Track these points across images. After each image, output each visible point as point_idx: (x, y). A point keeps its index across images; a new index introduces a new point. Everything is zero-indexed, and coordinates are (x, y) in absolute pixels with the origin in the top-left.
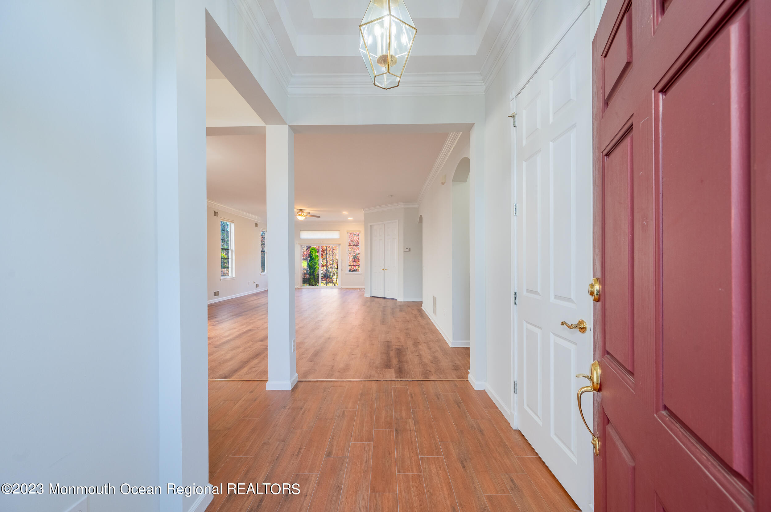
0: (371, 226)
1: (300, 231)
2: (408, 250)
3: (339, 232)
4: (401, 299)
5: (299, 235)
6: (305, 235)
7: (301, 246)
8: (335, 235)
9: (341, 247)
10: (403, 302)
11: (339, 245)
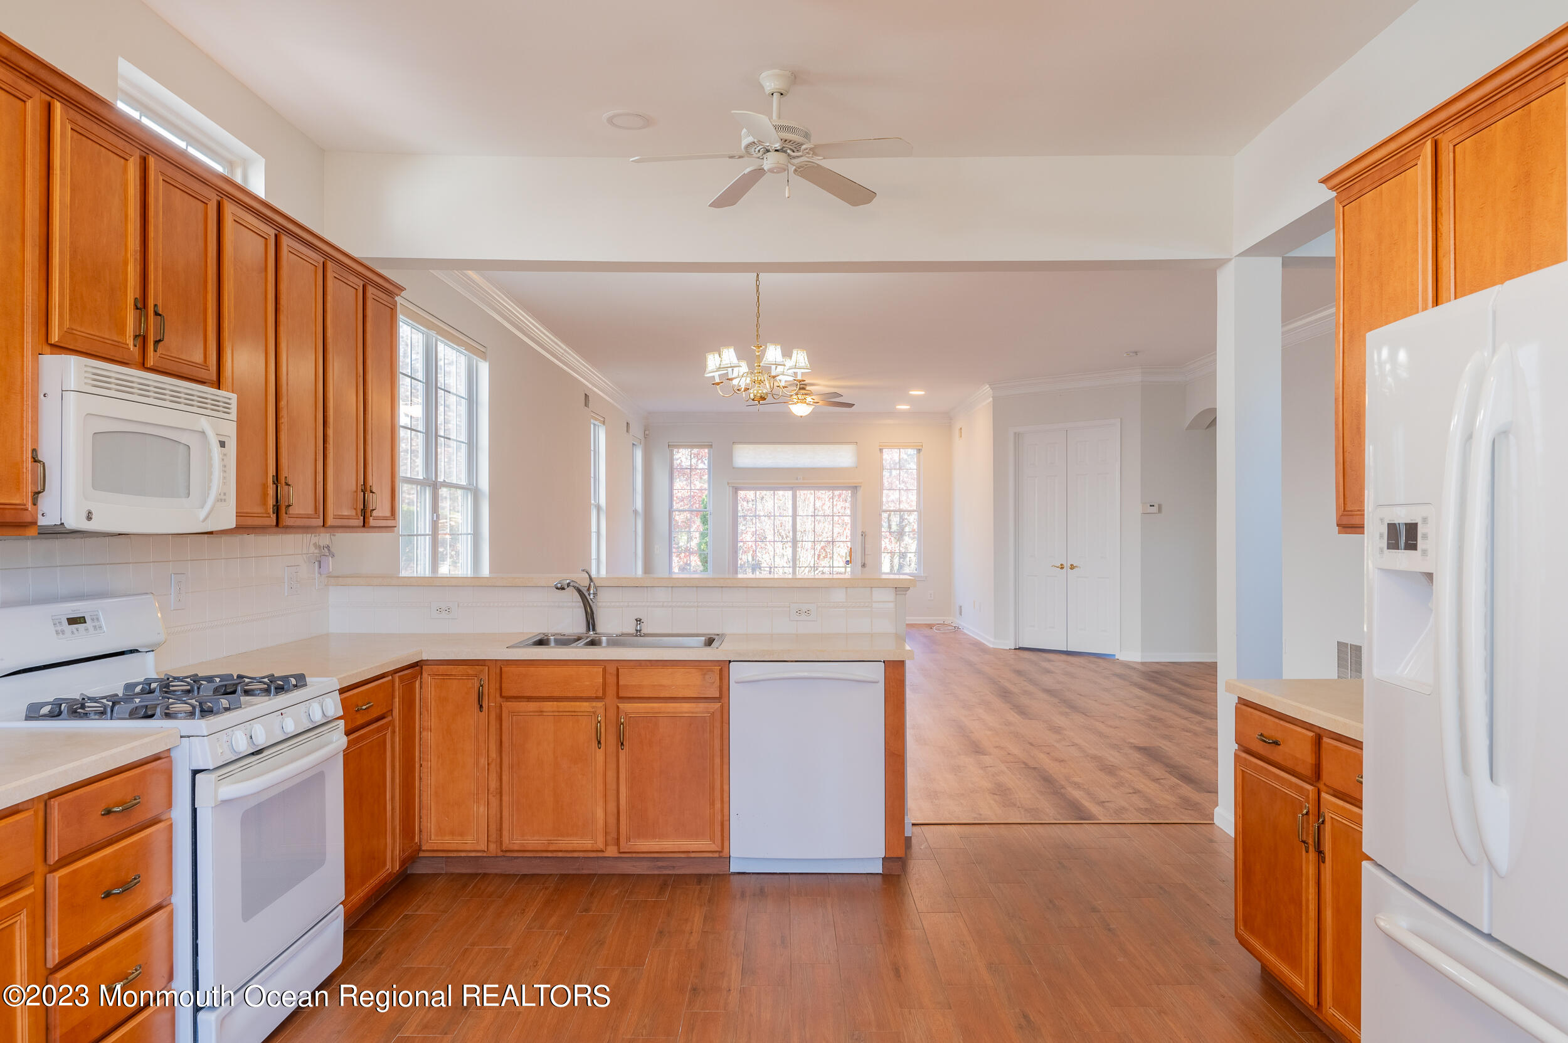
0: (1017, 436)
1: (735, 443)
2: (1155, 509)
3: (851, 447)
4: (1132, 654)
5: (729, 456)
6: (747, 456)
7: (736, 490)
8: (841, 457)
9: (860, 493)
10: (1143, 663)
11: (855, 488)
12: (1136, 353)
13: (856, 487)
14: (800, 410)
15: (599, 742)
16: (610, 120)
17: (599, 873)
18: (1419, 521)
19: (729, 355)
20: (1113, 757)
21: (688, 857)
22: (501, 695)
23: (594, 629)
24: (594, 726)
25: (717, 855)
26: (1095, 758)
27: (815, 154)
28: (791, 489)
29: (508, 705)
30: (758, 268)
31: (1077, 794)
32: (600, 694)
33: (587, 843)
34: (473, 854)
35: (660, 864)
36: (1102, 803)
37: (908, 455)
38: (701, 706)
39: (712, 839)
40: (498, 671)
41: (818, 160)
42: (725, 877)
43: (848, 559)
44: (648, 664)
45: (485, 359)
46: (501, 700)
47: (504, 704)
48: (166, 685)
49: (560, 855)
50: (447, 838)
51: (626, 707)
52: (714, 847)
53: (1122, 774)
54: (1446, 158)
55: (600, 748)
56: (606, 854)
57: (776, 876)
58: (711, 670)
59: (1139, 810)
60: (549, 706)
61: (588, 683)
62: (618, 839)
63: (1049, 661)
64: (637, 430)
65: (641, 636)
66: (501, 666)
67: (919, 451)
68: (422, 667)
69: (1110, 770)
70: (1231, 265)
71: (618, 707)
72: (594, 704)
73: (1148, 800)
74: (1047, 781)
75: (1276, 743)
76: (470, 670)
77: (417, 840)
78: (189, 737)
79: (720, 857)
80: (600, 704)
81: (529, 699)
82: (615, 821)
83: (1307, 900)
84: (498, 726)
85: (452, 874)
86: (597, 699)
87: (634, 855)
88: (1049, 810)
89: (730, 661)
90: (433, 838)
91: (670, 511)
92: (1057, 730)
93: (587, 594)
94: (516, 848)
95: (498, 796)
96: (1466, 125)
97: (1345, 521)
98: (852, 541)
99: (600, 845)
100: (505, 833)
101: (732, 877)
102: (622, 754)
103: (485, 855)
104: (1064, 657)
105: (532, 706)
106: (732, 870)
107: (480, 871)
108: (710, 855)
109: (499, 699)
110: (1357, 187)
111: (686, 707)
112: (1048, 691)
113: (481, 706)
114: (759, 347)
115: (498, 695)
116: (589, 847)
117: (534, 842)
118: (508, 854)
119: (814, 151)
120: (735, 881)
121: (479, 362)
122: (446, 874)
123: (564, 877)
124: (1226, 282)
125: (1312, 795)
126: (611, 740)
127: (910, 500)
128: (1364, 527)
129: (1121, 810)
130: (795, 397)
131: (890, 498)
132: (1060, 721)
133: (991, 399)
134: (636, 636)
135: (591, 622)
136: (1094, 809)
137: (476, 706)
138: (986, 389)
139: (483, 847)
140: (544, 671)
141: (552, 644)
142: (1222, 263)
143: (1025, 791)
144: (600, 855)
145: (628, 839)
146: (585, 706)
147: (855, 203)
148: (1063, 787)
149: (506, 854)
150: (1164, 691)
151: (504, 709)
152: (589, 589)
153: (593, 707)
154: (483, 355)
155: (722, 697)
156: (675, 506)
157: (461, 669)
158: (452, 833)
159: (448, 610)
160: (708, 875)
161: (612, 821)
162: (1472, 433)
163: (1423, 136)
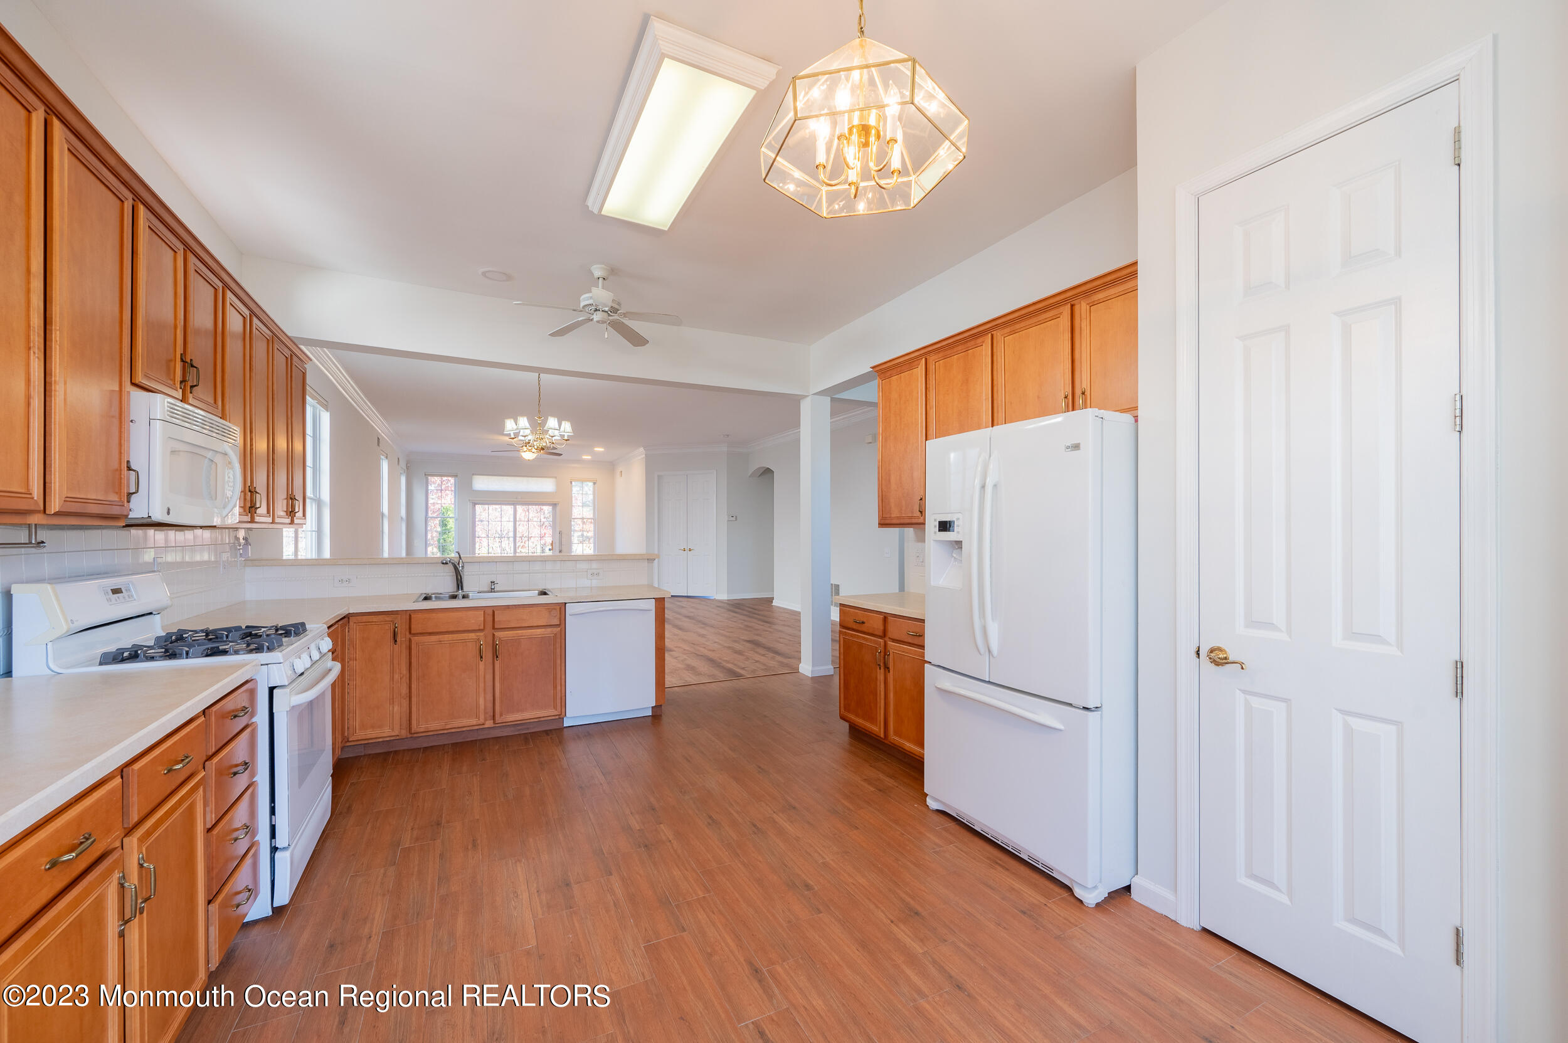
0: (659, 477)
1: (473, 474)
2: (734, 519)
3: (554, 480)
4: (723, 596)
5: (470, 483)
6: (482, 483)
7: (475, 504)
8: (546, 485)
9: (558, 508)
10: (728, 600)
11: (554, 505)
12: (728, 435)
13: (556, 504)
14: (528, 455)
15: (481, 657)
16: (484, 274)
17: (479, 738)
18: (954, 519)
19: (523, 422)
20: (738, 647)
21: (539, 721)
22: (410, 633)
23: (462, 589)
24: (478, 647)
25: (557, 717)
26: (729, 648)
27: (625, 317)
28: (513, 504)
29: (415, 639)
30: (540, 370)
31: (730, 666)
32: (482, 627)
33: (474, 721)
34: (388, 739)
35: (519, 728)
36: (743, 669)
37: (589, 487)
38: (549, 630)
39: (555, 708)
40: (408, 617)
41: (626, 321)
42: (562, 729)
43: (551, 548)
44: (514, 607)
45: (327, 410)
46: (410, 636)
47: (412, 638)
48: (180, 637)
49: (453, 730)
50: (369, 731)
51: (498, 634)
52: (556, 713)
53: (746, 654)
54: (931, 367)
55: (481, 661)
56: (486, 726)
57: (592, 725)
58: (555, 609)
59: (762, 670)
60: (446, 637)
61: (473, 621)
62: (494, 716)
63: (680, 602)
64: (403, 464)
65: (494, 592)
66: (409, 615)
67: (594, 483)
68: (349, 618)
69: (740, 653)
70: (809, 399)
71: (494, 635)
72: (478, 634)
73: (764, 665)
74: (712, 661)
75: (863, 623)
76: (387, 618)
77: (346, 734)
78: (267, 664)
79: (560, 718)
80: (482, 634)
81: (430, 634)
82: (491, 705)
83: (880, 691)
84: (408, 654)
85: (370, 755)
86: (480, 630)
87: (504, 724)
88: (721, 676)
89: (565, 603)
90: (357, 732)
91: (426, 518)
92: (703, 636)
93: (458, 566)
94: (422, 730)
95: (408, 699)
96: (941, 355)
97: (882, 522)
98: (553, 536)
99: (482, 721)
100: (414, 722)
101: (565, 730)
102: (497, 664)
103: (398, 738)
104: (686, 599)
105: (434, 638)
106: (565, 726)
107: (392, 750)
108: (553, 718)
109: (408, 636)
110: (889, 373)
111: (539, 631)
112: (688, 617)
113: (396, 641)
114: (540, 418)
115: (408, 633)
116: (475, 723)
117: (435, 725)
118: (415, 735)
119: (625, 315)
120: (566, 732)
121: (321, 412)
122: (365, 755)
123: (455, 745)
124: (806, 407)
125: (882, 644)
126: (488, 654)
127: (588, 513)
128: (925, 524)
129: (754, 671)
130: (524, 448)
131: (576, 512)
132: (703, 632)
133: (644, 456)
134: (491, 592)
135: (459, 584)
136: (742, 672)
137: (393, 641)
138: (642, 449)
139: (396, 733)
140: (441, 615)
141: (434, 599)
142: (805, 397)
143: (703, 667)
144: (481, 727)
145: (501, 715)
146: (473, 636)
147: (635, 345)
148: (720, 663)
149: (413, 735)
150: (745, 613)
151: (413, 642)
152: (458, 564)
153: (477, 636)
154: (326, 408)
155: (562, 624)
156: (430, 515)
157: (381, 617)
158: (373, 727)
159: (349, 581)
160: (551, 730)
161: (490, 705)
162: (985, 483)
163: (921, 355)
